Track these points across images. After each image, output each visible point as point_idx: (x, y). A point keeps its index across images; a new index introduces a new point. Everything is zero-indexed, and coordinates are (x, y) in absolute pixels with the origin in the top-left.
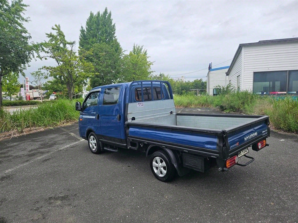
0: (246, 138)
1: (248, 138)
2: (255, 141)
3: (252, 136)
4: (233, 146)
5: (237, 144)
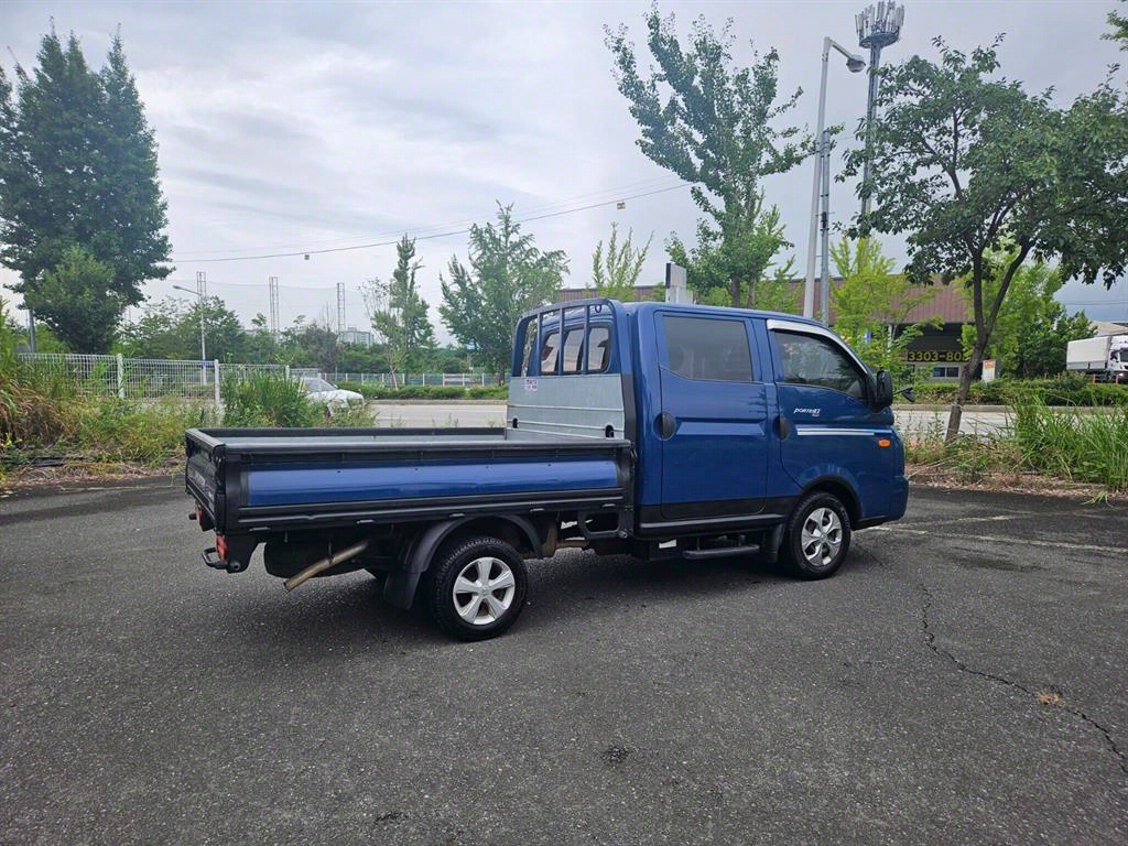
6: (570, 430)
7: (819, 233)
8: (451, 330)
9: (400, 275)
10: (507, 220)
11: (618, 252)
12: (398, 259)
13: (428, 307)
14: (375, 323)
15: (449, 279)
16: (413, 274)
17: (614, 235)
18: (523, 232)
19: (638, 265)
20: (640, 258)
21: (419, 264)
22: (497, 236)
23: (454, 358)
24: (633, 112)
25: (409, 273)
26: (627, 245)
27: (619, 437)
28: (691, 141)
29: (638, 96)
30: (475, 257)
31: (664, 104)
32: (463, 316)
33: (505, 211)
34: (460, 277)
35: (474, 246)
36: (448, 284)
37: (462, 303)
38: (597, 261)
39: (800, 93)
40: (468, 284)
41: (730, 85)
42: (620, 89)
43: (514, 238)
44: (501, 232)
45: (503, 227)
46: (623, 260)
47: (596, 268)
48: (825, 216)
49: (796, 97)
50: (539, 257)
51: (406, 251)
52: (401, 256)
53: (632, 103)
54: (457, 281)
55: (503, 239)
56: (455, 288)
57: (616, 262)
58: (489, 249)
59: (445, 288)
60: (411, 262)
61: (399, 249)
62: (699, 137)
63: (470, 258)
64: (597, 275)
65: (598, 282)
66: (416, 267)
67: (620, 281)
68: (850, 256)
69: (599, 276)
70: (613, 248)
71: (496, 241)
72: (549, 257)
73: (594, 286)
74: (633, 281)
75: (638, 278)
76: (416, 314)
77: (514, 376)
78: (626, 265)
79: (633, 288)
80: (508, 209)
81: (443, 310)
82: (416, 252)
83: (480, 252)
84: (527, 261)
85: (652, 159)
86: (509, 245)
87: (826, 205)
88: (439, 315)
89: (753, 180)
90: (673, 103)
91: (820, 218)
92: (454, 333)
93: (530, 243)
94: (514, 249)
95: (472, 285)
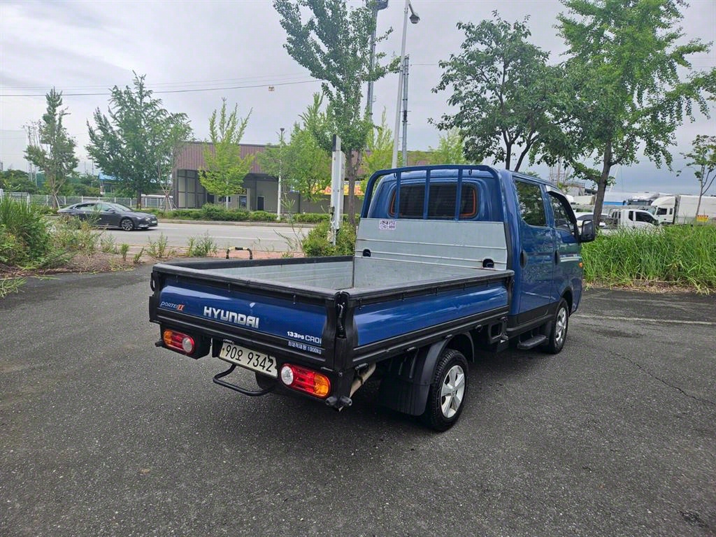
0: (208, 309)
1: (216, 313)
2: (250, 340)
3: (233, 317)
4: (169, 305)
5: (180, 307)
6: (438, 260)
7: (401, 123)
8: (98, 164)
9: (49, 118)
10: (141, 86)
11: (227, 119)
12: (47, 106)
13: (74, 145)
14: (27, 155)
15: (95, 125)
16: (60, 119)
17: (224, 107)
18: (154, 97)
19: (242, 129)
20: (243, 125)
21: (65, 112)
22: (134, 97)
23: (80, 185)
24: (282, 23)
25: (57, 118)
26: (233, 115)
27: (501, 268)
28: (319, 50)
29: (287, 14)
30: (114, 112)
31: (304, 22)
32: (108, 155)
33: (140, 80)
34: (103, 126)
35: (114, 103)
36: (94, 129)
37: (106, 145)
38: (213, 123)
39: (390, 31)
40: (110, 131)
41: (347, 18)
42: (274, 6)
43: (147, 100)
44: (136, 95)
45: (138, 91)
46: (231, 125)
47: (212, 128)
48: (405, 112)
49: (388, 33)
50: (168, 116)
51: (54, 100)
52: (50, 104)
53: (282, 17)
54: (100, 128)
55: (138, 100)
56: (99, 133)
57: (225, 126)
58: (127, 107)
59: (91, 132)
60: (58, 110)
61: (49, 99)
62: (325, 49)
63: (110, 111)
64: (213, 133)
65: (213, 138)
66: (63, 114)
67: (229, 139)
68: (374, 137)
69: (213, 134)
70: (223, 116)
71: (132, 101)
72: (175, 117)
73: (210, 141)
74: (238, 140)
75: (242, 138)
76: (64, 149)
77: (364, 217)
78: (233, 128)
79: (239, 145)
80: (142, 78)
81: (89, 149)
82: (63, 102)
83: (120, 107)
84: (159, 118)
85: (295, 59)
86: (143, 105)
87: (405, 105)
88: (87, 153)
89: (359, 84)
90: (311, 22)
91: (402, 114)
92: (98, 167)
93: (159, 105)
94: (146, 109)
95: (113, 132)
